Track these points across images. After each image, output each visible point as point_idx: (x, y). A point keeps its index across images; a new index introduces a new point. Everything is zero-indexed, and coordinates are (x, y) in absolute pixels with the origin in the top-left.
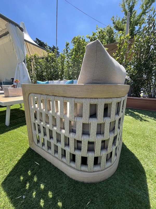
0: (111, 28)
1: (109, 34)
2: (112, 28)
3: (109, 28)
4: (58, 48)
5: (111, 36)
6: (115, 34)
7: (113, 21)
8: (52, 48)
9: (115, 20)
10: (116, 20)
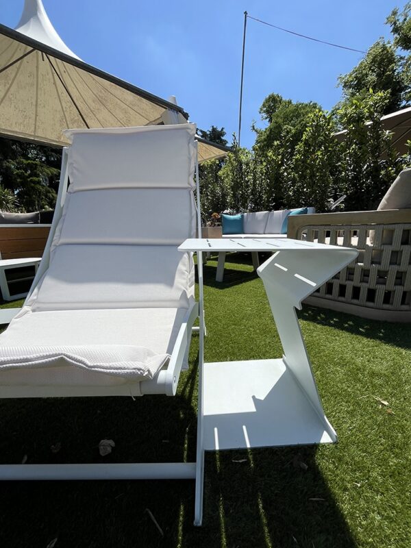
0: (384, 48)
1: (379, 68)
2: (388, 46)
3: (380, 50)
4: (224, 130)
5: (383, 74)
6: (399, 63)
7: (395, 23)
8: (208, 133)
9: (401, 21)
10: (405, 20)
